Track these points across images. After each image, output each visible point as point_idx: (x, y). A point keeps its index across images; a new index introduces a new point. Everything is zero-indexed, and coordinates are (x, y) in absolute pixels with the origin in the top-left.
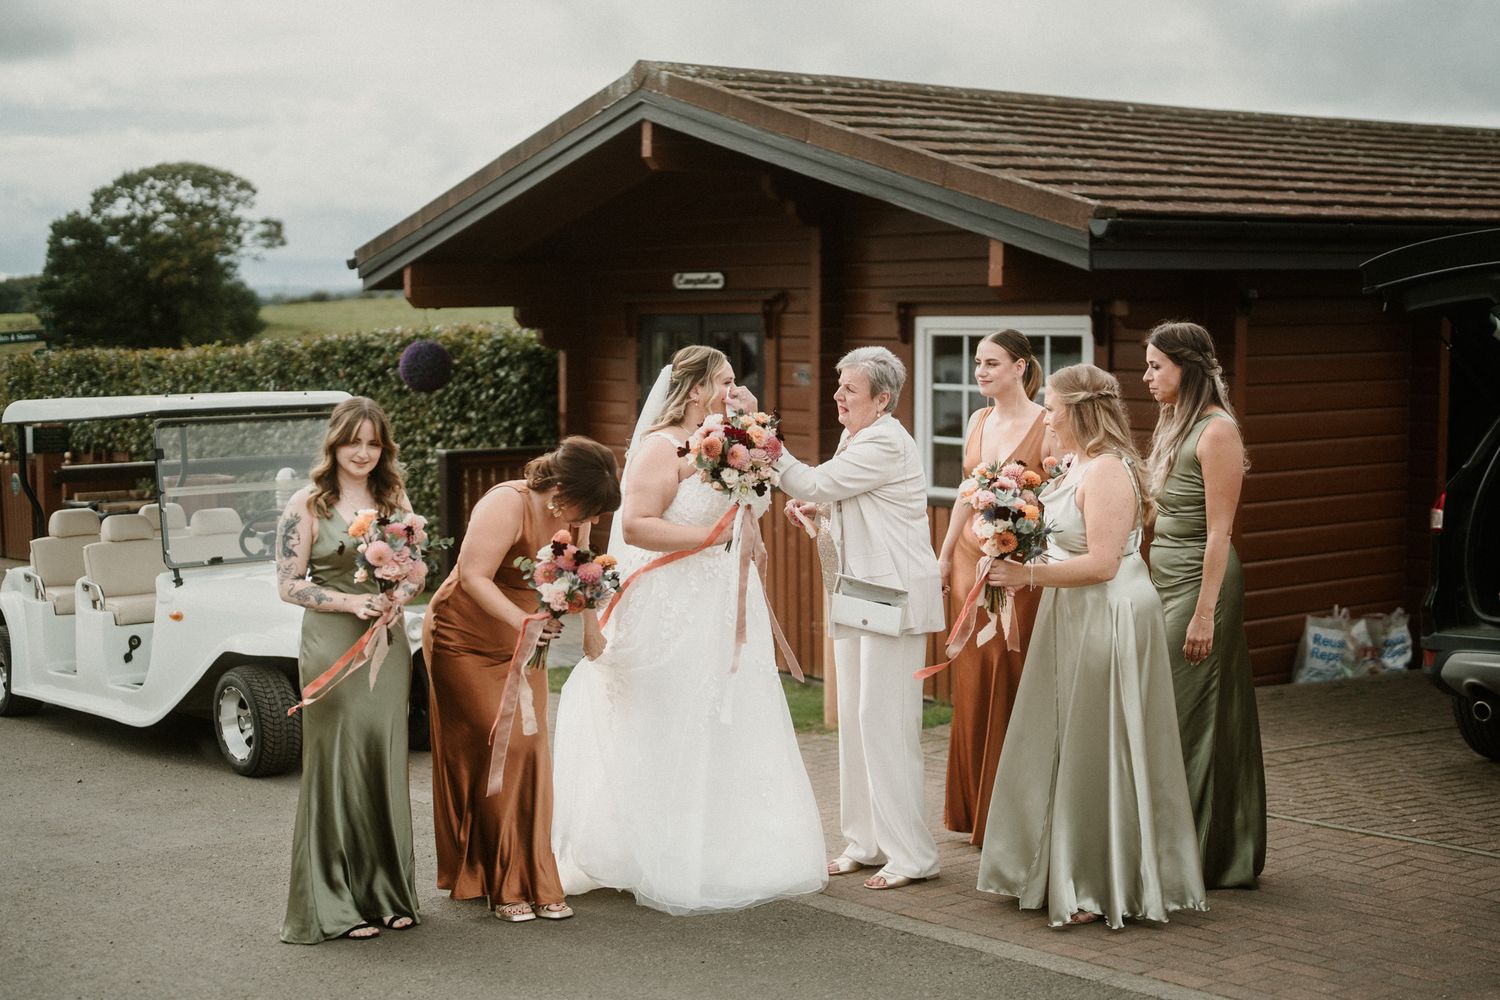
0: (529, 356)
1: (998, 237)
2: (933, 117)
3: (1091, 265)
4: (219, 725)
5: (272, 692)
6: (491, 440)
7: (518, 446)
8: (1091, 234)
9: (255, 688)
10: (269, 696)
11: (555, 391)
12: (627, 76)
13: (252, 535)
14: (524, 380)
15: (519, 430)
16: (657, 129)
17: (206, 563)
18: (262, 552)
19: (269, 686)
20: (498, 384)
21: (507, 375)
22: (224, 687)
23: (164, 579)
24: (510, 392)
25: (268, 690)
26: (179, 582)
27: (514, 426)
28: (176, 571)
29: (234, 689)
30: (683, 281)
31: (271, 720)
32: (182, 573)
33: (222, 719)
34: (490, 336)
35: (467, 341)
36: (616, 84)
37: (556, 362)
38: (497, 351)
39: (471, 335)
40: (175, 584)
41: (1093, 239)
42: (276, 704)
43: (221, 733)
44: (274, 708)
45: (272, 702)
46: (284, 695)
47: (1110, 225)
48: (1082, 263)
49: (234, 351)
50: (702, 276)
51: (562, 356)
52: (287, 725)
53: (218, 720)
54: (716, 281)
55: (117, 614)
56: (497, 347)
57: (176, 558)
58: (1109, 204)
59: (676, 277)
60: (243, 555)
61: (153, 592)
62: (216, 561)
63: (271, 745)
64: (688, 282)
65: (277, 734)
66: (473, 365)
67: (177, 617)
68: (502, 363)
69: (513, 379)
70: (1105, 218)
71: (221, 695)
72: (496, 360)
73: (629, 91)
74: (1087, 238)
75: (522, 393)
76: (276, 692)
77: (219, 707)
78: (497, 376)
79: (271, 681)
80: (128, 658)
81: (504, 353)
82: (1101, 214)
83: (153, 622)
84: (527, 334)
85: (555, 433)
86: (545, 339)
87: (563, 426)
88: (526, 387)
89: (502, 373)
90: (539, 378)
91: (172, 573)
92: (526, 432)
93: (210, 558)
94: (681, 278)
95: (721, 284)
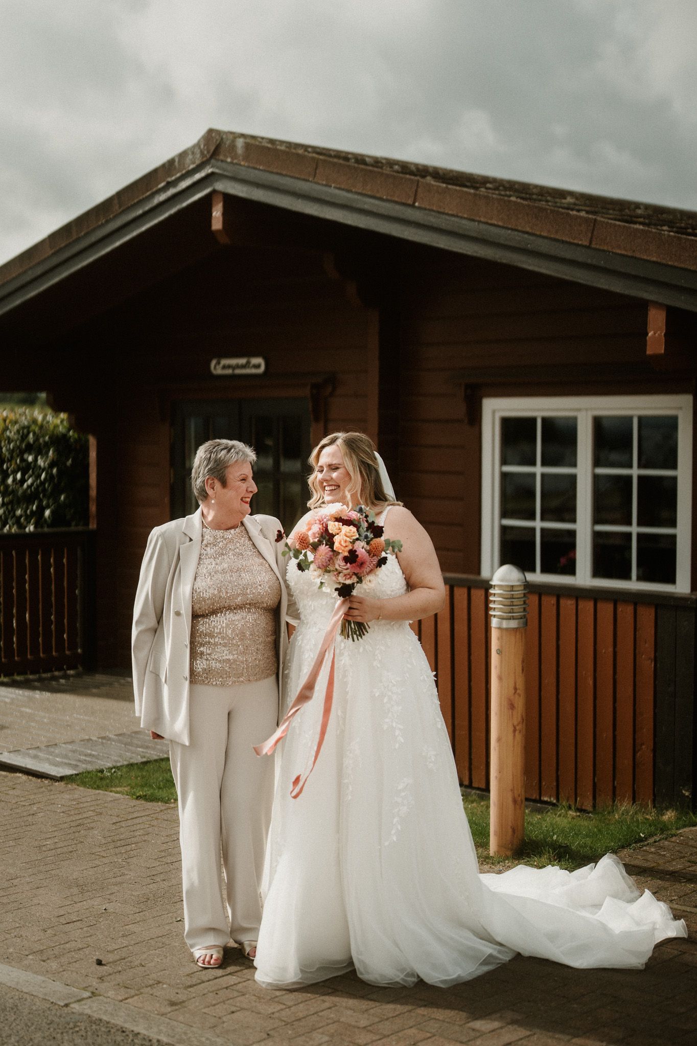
1: (661, 300)
6: (18, 522)
7: (46, 529)
11: (85, 474)
12: (198, 145)
14: (52, 465)
15: (47, 513)
16: (230, 201)
20: (26, 468)
21: (36, 460)
24: (38, 476)
27: (41, 510)
30: (220, 367)
36: (183, 155)
37: (84, 449)
38: (24, 437)
50: (243, 361)
51: (92, 441)
56: (24, 432)
59: (213, 363)
64: (224, 367)
68: (29, 448)
69: (42, 463)
72: (23, 445)
73: (198, 162)
75: (50, 477)
78: (23, 460)
81: (31, 438)
84: (58, 421)
85: (84, 516)
86: (77, 423)
87: (93, 508)
88: (55, 471)
89: (29, 458)
90: (69, 462)
92: (55, 514)
94: (218, 363)
95: (262, 369)
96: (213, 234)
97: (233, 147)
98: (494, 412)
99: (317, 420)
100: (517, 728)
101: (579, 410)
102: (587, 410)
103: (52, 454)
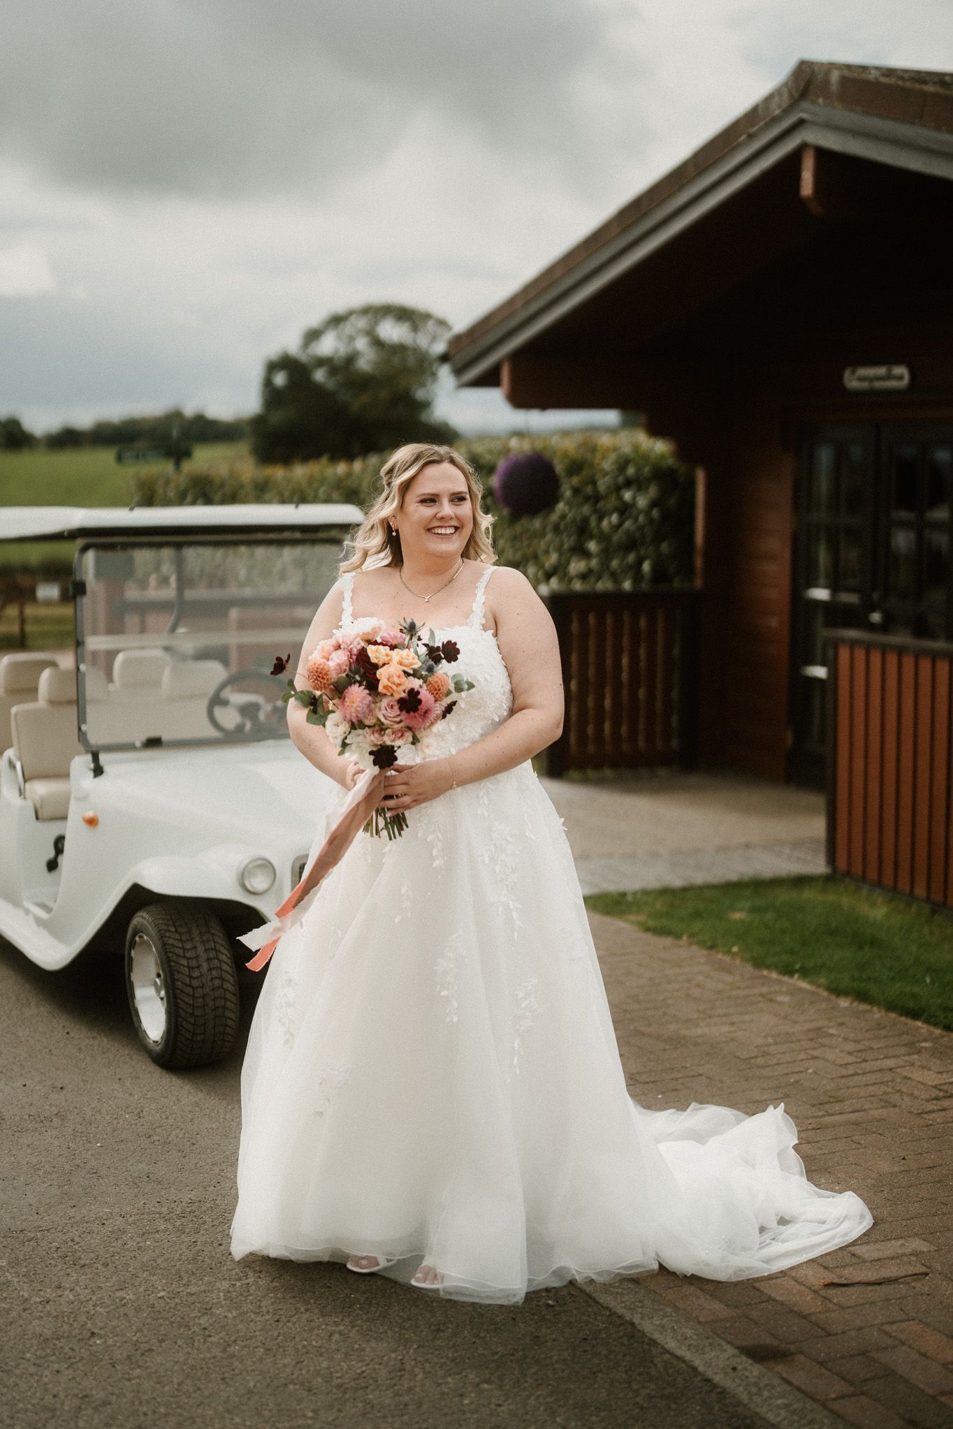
0: (663, 476)
4: (131, 985)
5: (195, 948)
6: (614, 576)
7: (644, 586)
9: (171, 941)
10: (189, 954)
11: (691, 519)
12: (786, 84)
13: (225, 703)
14: (654, 504)
15: (646, 566)
16: (822, 155)
17: (138, 744)
18: (240, 728)
19: (192, 940)
20: (625, 510)
21: (634, 498)
22: (135, 934)
23: (81, 763)
24: (636, 520)
25: (188, 946)
26: (98, 771)
27: (640, 562)
28: (96, 756)
29: (145, 938)
30: (857, 379)
31: (190, 991)
32: (103, 758)
33: (135, 977)
34: (615, 449)
35: (588, 456)
37: (692, 484)
38: (623, 468)
39: (594, 449)
40: (92, 774)
42: (199, 967)
43: (133, 997)
44: (196, 974)
45: (194, 963)
46: (212, 954)
49: (341, 468)
50: (881, 371)
51: (700, 477)
53: (130, 977)
54: (899, 378)
55: (38, 806)
56: (623, 464)
57: (94, 739)
59: (847, 373)
60: (212, 733)
62: (153, 743)
63: (190, 1027)
64: (861, 379)
65: (198, 1012)
66: (594, 483)
67: (92, 822)
68: (628, 483)
69: (642, 502)
71: (133, 945)
72: (621, 479)
73: (786, 106)
75: (651, 521)
76: (201, 949)
77: (131, 959)
78: (620, 498)
79: (195, 931)
80: (52, 865)
81: (631, 471)
84: (660, 447)
85: (689, 571)
86: (682, 452)
87: (699, 562)
88: (655, 513)
89: (627, 495)
90: (672, 502)
91: (89, 757)
92: (655, 568)
93: (144, 738)
94: (853, 372)
95: (906, 381)
96: (803, 201)
97: (825, 82)
103: (653, 491)
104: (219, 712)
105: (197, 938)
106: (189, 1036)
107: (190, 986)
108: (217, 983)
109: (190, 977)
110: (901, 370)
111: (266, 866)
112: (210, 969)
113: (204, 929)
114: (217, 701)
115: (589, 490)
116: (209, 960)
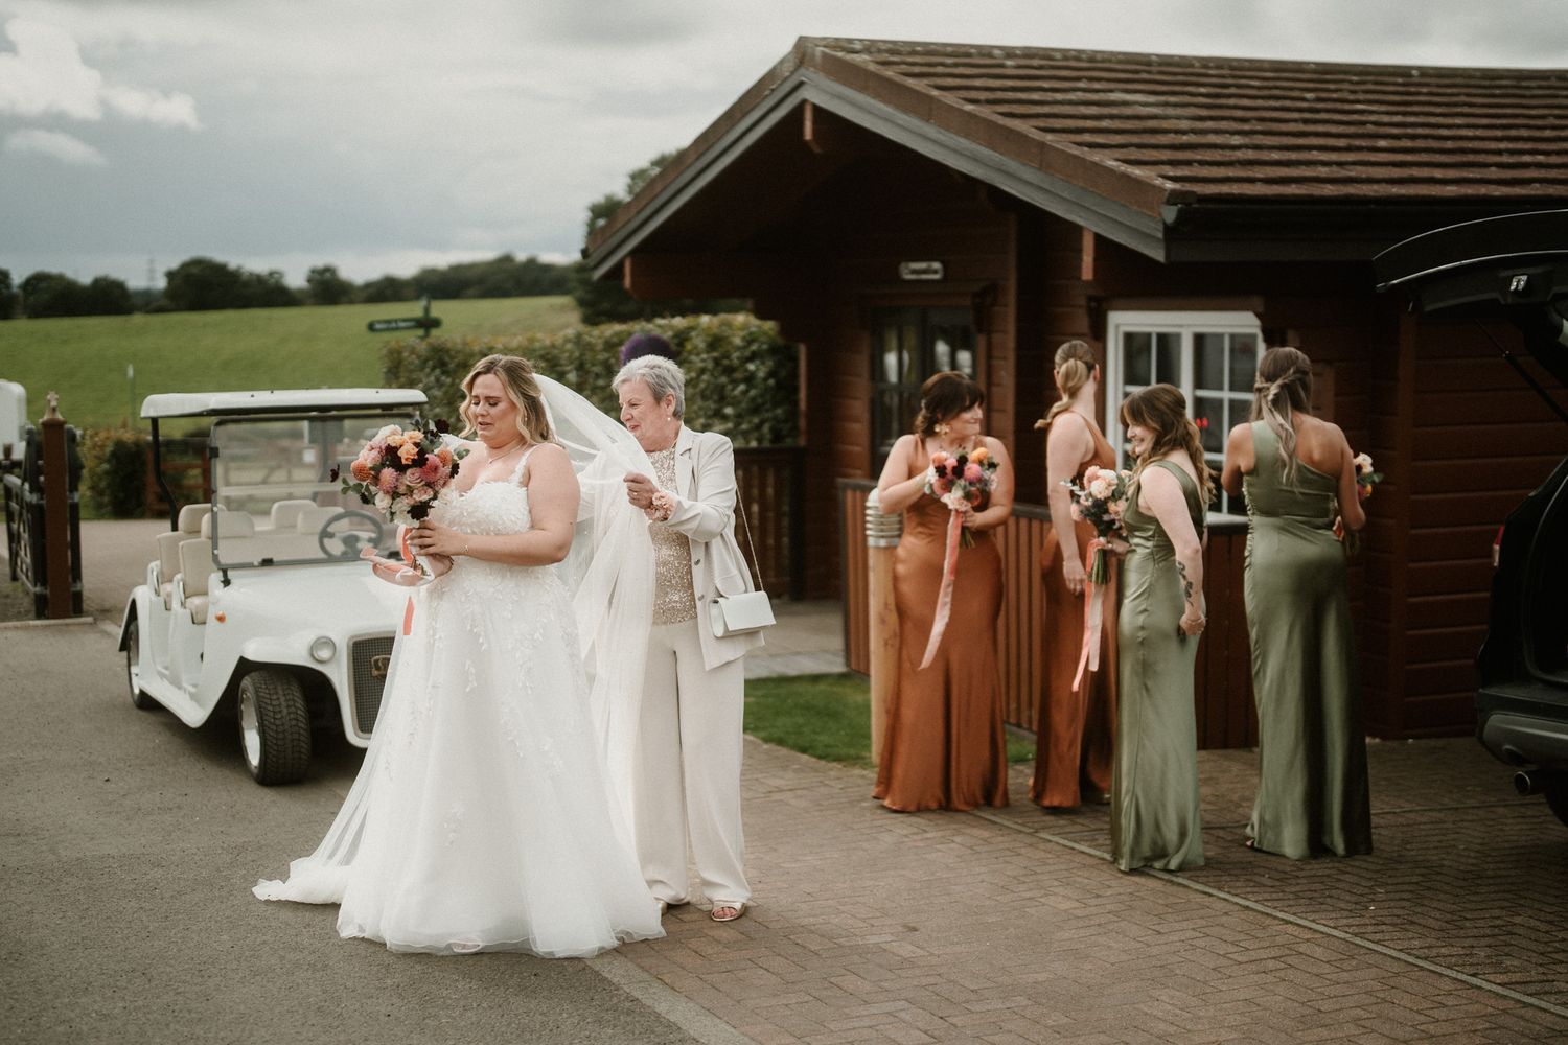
1: (1089, 226)
2: (1111, 91)
3: (1167, 256)
4: (243, 729)
5: (278, 699)
6: (744, 436)
7: (766, 444)
8: (1164, 223)
9: (262, 694)
10: (274, 703)
11: (796, 389)
13: (331, 536)
14: (772, 374)
15: (766, 428)
16: (816, 110)
17: (256, 564)
18: (344, 554)
19: (277, 693)
20: (750, 379)
21: (757, 369)
22: (243, 695)
23: (216, 577)
24: (758, 388)
25: (275, 697)
26: (226, 582)
27: (761, 425)
28: (225, 572)
29: (249, 696)
30: (911, 270)
32: (230, 574)
33: (244, 725)
37: (797, 357)
40: (222, 585)
41: (1168, 229)
42: (280, 712)
43: (243, 736)
44: (279, 716)
45: (277, 709)
46: (291, 703)
47: (1180, 212)
48: (1158, 255)
50: (923, 265)
51: (802, 351)
52: (292, 733)
53: (241, 726)
54: (935, 272)
57: (223, 561)
58: (1188, 187)
59: (903, 265)
60: (322, 555)
61: (205, 593)
62: (267, 563)
63: (275, 753)
64: (914, 272)
65: (280, 743)
67: (221, 619)
68: (751, 359)
69: (761, 373)
70: (1176, 204)
71: (242, 703)
72: (747, 353)
73: (791, 70)
74: (1161, 227)
75: (769, 389)
76: (282, 699)
77: (241, 712)
78: (747, 370)
79: (279, 688)
81: (754, 347)
82: (1173, 198)
83: (204, 623)
84: (769, 326)
85: (794, 431)
86: (785, 331)
87: (802, 423)
88: (771, 382)
89: (751, 367)
90: (783, 373)
91: (221, 573)
92: (772, 429)
93: (260, 560)
94: (906, 268)
95: (940, 275)
96: (806, 143)
97: (813, 55)
98: (1117, 327)
99: (980, 331)
100: (890, 641)
101: (1181, 326)
102: (1189, 326)
103: (770, 363)
104: (326, 541)
105: (280, 692)
106: (274, 759)
107: (274, 724)
108: (294, 722)
109: (275, 718)
110: (936, 265)
111: (328, 642)
112: (289, 713)
113: (286, 687)
114: (325, 534)
115: (726, 362)
116: (288, 707)
